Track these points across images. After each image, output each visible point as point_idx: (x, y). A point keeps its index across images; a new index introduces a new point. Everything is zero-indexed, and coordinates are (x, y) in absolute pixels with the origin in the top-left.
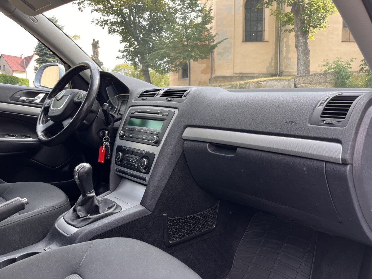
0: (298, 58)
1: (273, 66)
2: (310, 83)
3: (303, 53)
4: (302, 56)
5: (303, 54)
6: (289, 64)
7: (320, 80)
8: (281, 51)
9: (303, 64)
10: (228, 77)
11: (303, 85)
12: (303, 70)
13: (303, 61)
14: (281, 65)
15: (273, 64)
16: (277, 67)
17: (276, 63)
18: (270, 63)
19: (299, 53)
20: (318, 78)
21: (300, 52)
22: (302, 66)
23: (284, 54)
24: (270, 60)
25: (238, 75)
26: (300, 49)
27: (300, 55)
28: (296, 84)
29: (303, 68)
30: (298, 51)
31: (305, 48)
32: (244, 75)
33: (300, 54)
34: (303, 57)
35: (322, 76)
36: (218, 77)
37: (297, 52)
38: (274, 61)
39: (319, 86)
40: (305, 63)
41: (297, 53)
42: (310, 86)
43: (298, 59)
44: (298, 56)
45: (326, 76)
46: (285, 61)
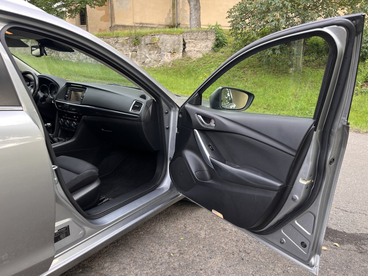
0: (190, 12)
1: (171, 18)
2: (195, 39)
3: (194, 7)
4: (193, 11)
5: (194, 9)
6: (185, 17)
7: (203, 37)
8: (178, 4)
9: (194, 19)
10: (128, 26)
11: (190, 40)
12: (195, 24)
13: (195, 15)
14: (178, 17)
15: (171, 16)
16: (175, 19)
17: (174, 14)
18: (168, 14)
20: (201, 35)
21: (192, 6)
22: (194, 21)
23: (181, 7)
24: (169, 11)
25: (138, 25)
26: (192, 4)
28: (184, 39)
29: (194, 22)
30: (190, 5)
31: (196, 3)
32: (144, 26)
33: (191, 9)
35: (204, 33)
36: (118, 26)
38: (171, 12)
39: (202, 43)
40: (196, 18)
41: (190, 7)
42: (195, 41)
43: (191, 14)
45: (207, 33)
46: (182, 13)
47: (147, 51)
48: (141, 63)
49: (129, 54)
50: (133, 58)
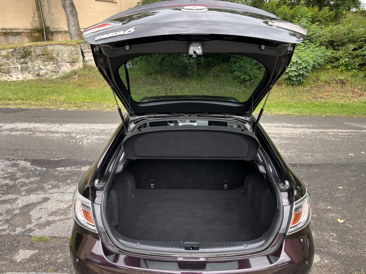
1: (37, 21)
3: (71, 14)
6: (54, 20)
9: (73, 24)
13: (73, 21)
14: (46, 20)
15: (36, 19)
16: (42, 22)
17: (40, 18)
18: (34, 18)
19: (68, 14)
21: (68, 12)
22: (73, 26)
24: (33, 14)
26: (68, 10)
27: (70, 16)
28: (82, 49)
29: (74, 28)
31: (72, 9)
34: (72, 17)
37: (66, 12)
38: (37, 16)
40: (75, 24)
41: (66, 14)
44: (67, 16)
46: (49, 16)
47: (40, 63)
48: (34, 75)
49: (18, 67)
50: (23, 71)
